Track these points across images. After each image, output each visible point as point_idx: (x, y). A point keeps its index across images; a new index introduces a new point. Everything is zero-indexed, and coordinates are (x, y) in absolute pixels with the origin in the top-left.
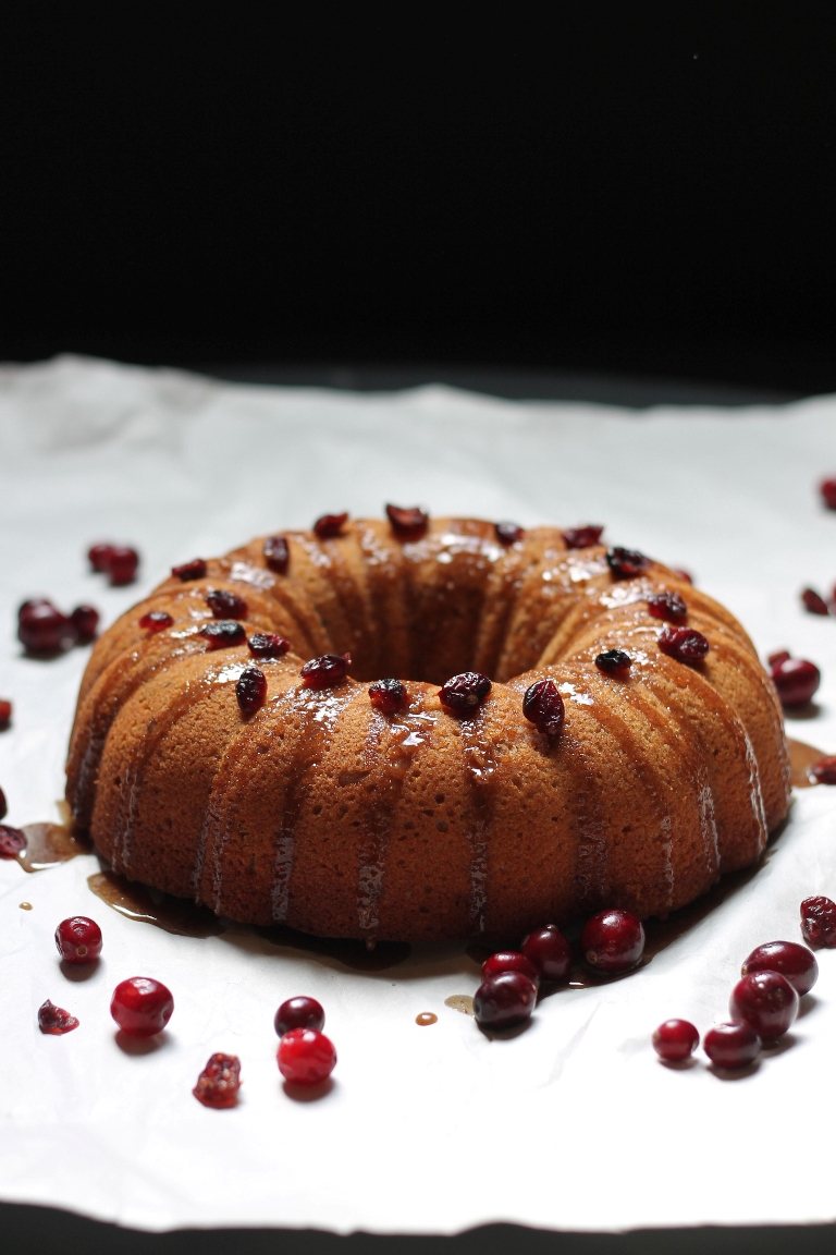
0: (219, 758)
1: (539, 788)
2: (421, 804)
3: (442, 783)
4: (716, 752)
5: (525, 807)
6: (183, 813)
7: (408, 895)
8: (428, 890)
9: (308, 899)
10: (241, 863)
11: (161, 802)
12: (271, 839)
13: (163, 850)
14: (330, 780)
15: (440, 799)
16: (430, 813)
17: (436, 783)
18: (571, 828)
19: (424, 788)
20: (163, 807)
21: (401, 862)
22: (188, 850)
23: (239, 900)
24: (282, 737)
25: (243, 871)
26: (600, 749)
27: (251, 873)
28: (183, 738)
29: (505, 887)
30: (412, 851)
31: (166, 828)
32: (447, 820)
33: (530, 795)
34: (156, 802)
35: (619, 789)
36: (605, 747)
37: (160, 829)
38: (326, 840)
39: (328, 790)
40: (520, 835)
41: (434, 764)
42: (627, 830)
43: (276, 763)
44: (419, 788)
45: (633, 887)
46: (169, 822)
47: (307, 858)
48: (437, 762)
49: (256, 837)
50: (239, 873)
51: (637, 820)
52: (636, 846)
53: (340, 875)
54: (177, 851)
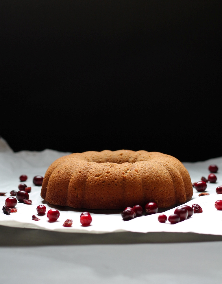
0: (71, 176)
1: (136, 178)
2: (112, 180)
3: (116, 176)
4: (174, 177)
5: (133, 181)
6: (64, 188)
7: (109, 198)
8: (113, 198)
9: (89, 201)
10: (75, 195)
11: (60, 186)
12: (81, 189)
13: (59, 196)
14: (93, 177)
15: (116, 179)
16: (113, 182)
17: (115, 176)
18: (143, 187)
19: (112, 177)
20: (60, 187)
21: (108, 192)
22: (65, 195)
23: (75, 203)
24: (84, 170)
25: (75, 196)
26: (149, 172)
27: (77, 197)
28: (64, 173)
29: (129, 198)
30: (110, 189)
31: (60, 191)
32: (117, 183)
33: (134, 179)
34: (59, 186)
35: (153, 180)
36: (150, 172)
37: (59, 192)
38: (92, 188)
39: (93, 178)
40: (132, 186)
41: (114, 173)
42: (154, 188)
43: (83, 174)
44: (111, 177)
45: (156, 200)
46: (61, 190)
47: (89, 192)
48: (115, 173)
49: (78, 189)
50: (75, 197)
51: (157, 186)
52: (156, 192)
53: (95, 195)
54: (63, 196)
